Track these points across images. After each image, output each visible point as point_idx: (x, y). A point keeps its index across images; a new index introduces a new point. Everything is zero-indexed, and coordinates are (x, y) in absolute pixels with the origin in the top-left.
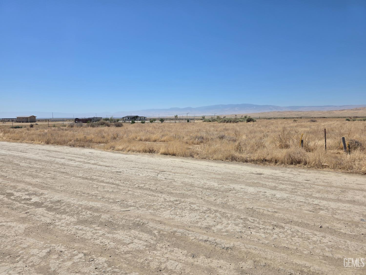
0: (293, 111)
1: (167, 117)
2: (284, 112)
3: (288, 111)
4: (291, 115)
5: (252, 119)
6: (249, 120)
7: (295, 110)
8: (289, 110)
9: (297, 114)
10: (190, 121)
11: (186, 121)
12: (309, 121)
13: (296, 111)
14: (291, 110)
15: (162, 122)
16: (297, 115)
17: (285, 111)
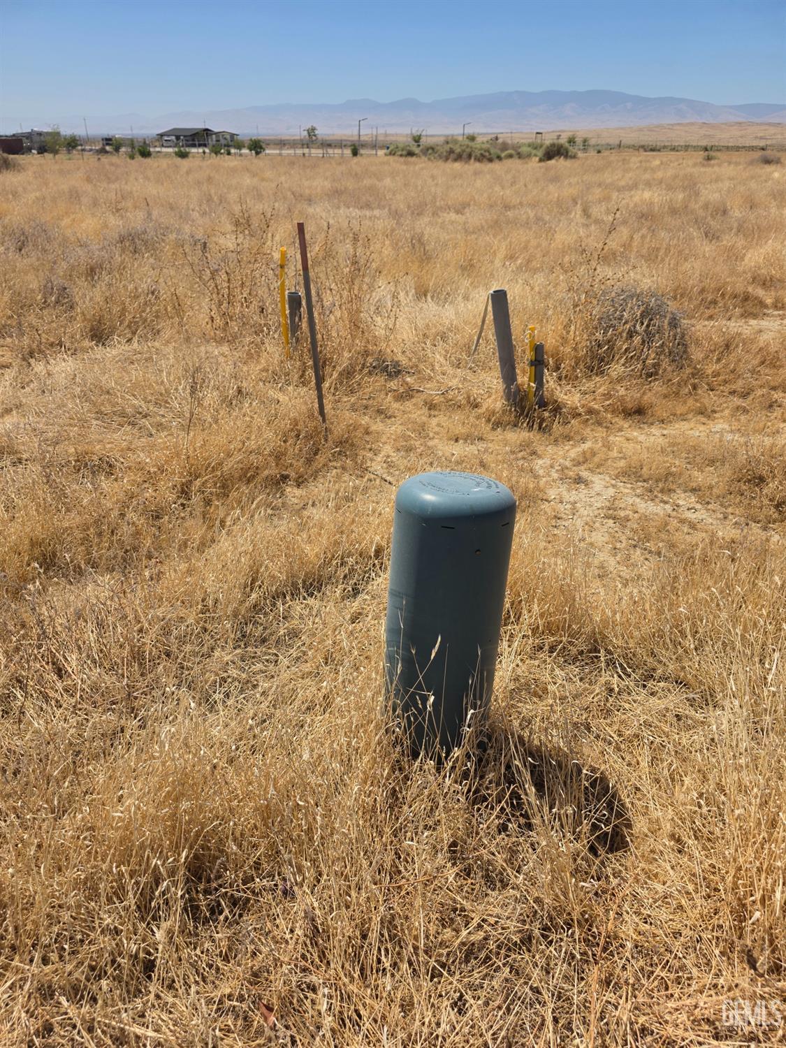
0: (752, 124)
1: (333, 135)
2: (723, 126)
3: (737, 123)
4: (741, 137)
5: (562, 150)
6: (554, 152)
7: (758, 120)
8: (740, 120)
9: (761, 135)
10: (362, 151)
11: (348, 152)
12: (751, 163)
13: (761, 124)
14: (744, 120)
15: (257, 153)
16: (761, 138)
17: (726, 124)
